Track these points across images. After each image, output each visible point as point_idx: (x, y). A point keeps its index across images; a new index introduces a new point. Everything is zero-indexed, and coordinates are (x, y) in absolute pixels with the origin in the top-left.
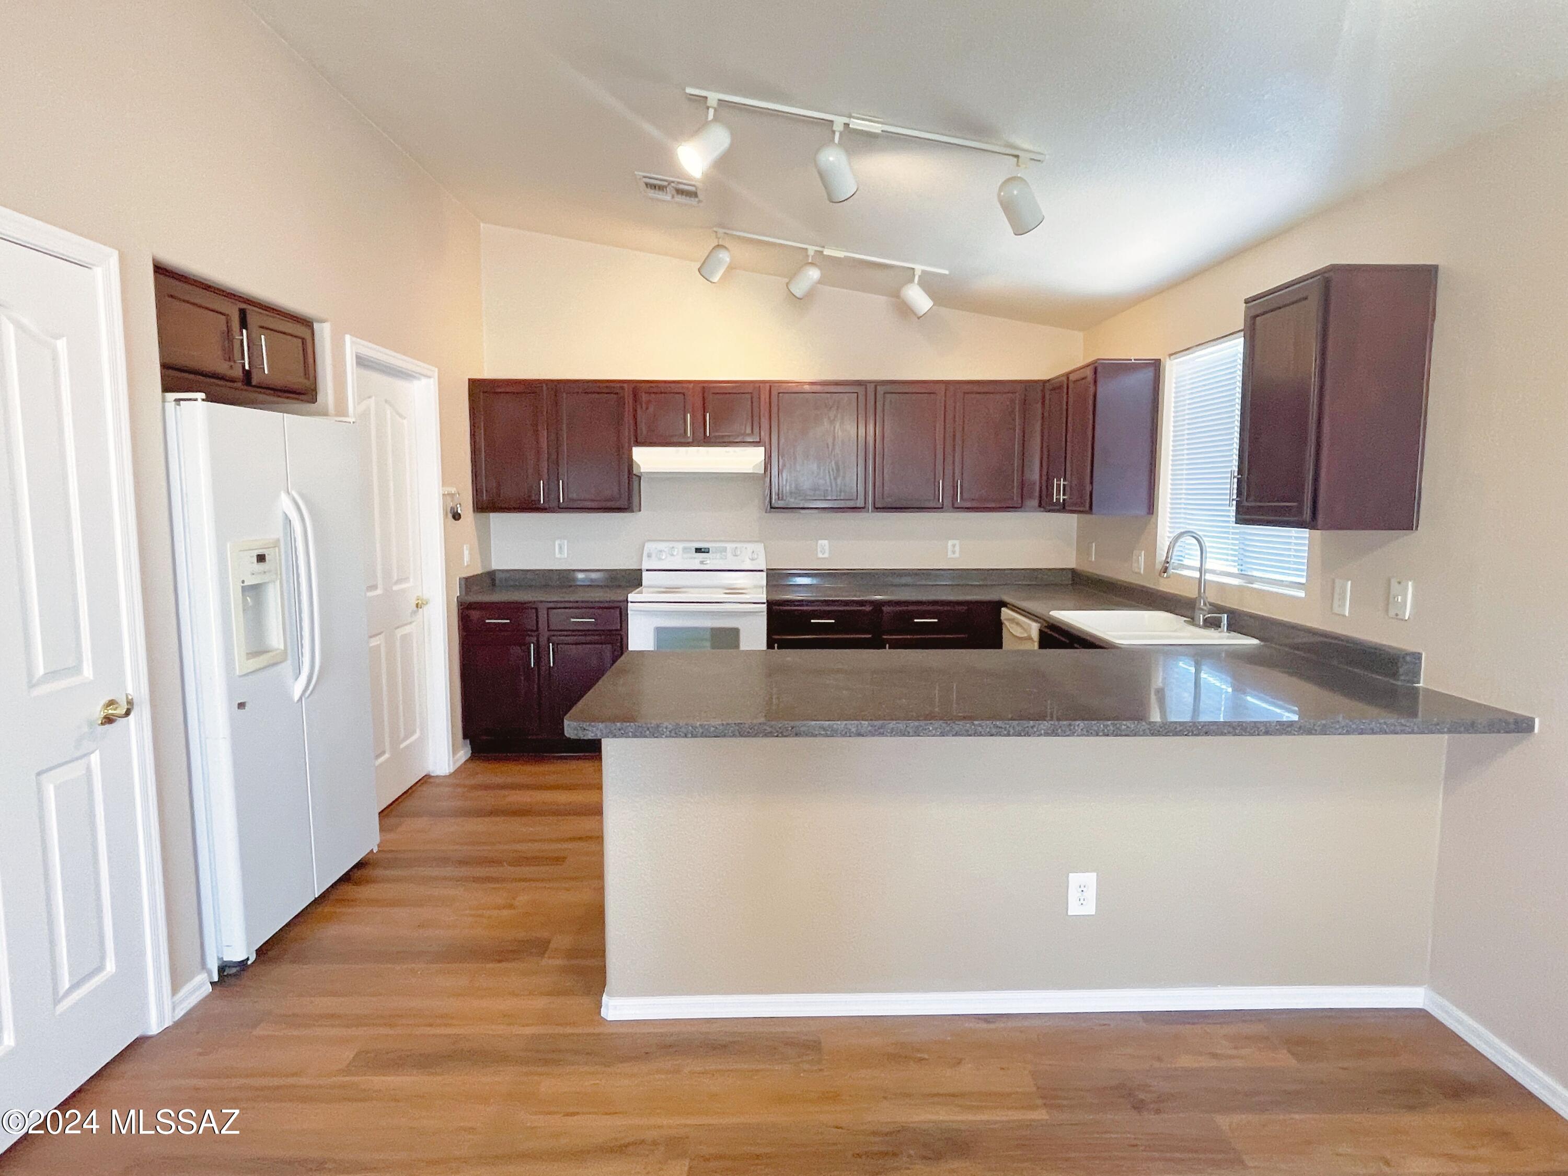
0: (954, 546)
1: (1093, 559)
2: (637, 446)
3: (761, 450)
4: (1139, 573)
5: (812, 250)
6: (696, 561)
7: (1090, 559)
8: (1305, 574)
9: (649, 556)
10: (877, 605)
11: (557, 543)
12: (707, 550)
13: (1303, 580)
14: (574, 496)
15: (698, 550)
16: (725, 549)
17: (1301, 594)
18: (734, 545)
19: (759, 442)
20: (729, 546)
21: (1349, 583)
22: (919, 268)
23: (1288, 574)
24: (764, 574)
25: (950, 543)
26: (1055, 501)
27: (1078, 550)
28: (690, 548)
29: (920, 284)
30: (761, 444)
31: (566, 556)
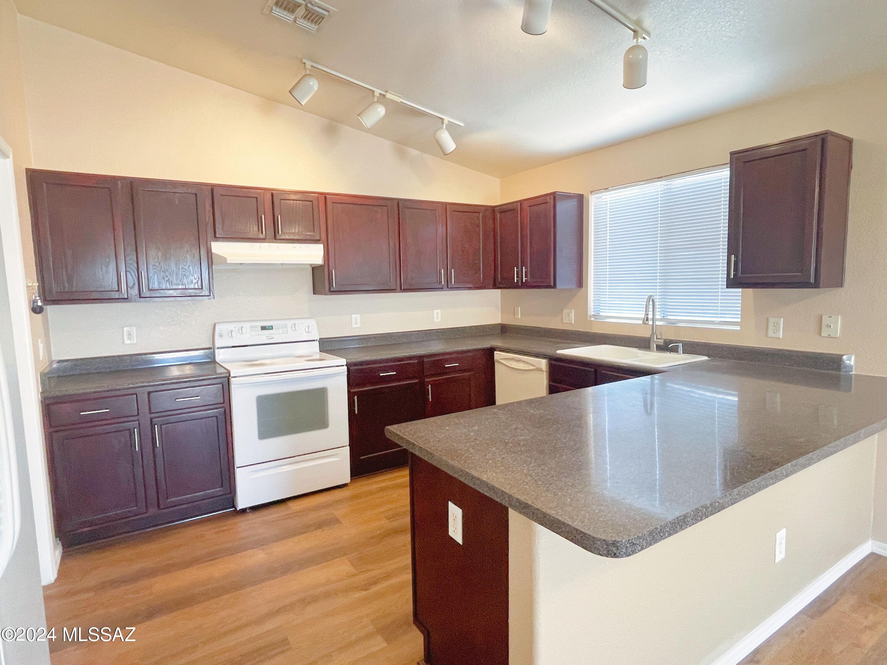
0: (437, 313)
1: (520, 317)
2: (217, 241)
3: (321, 247)
4: (571, 324)
5: (377, 92)
6: (264, 337)
7: (516, 317)
8: (740, 316)
9: (221, 336)
10: (420, 357)
11: (126, 329)
12: (271, 328)
13: (739, 320)
14: (156, 286)
15: (263, 328)
16: (286, 326)
17: (738, 328)
18: (293, 322)
19: (319, 240)
20: (290, 323)
21: (782, 319)
22: (447, 119)
23: (718, 317)
24: (317, 343)
25: (435, 311)
26: (516, 281)
27: (502, 313)
28: (256, 327)
29: (447, 128)
30: (320, 242)
31: (135, 342)
